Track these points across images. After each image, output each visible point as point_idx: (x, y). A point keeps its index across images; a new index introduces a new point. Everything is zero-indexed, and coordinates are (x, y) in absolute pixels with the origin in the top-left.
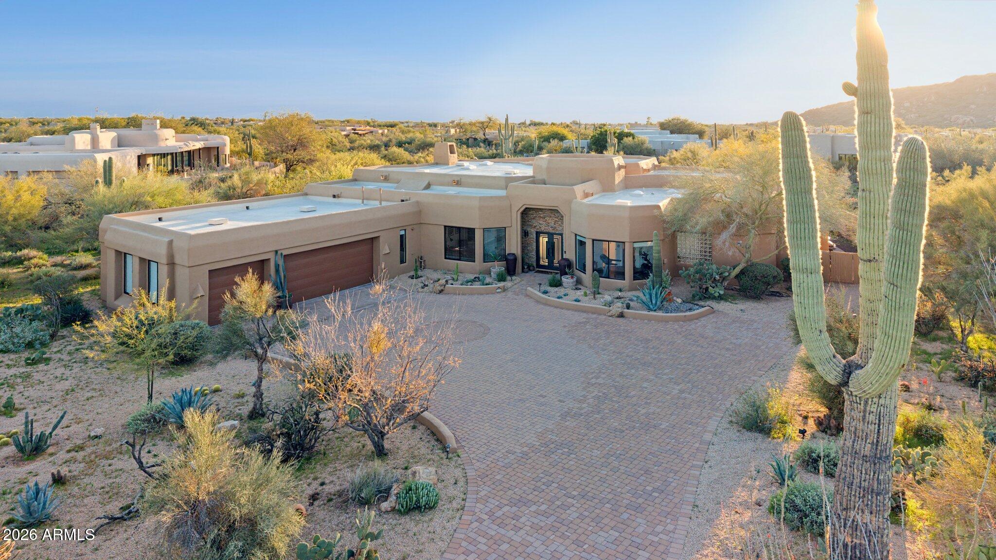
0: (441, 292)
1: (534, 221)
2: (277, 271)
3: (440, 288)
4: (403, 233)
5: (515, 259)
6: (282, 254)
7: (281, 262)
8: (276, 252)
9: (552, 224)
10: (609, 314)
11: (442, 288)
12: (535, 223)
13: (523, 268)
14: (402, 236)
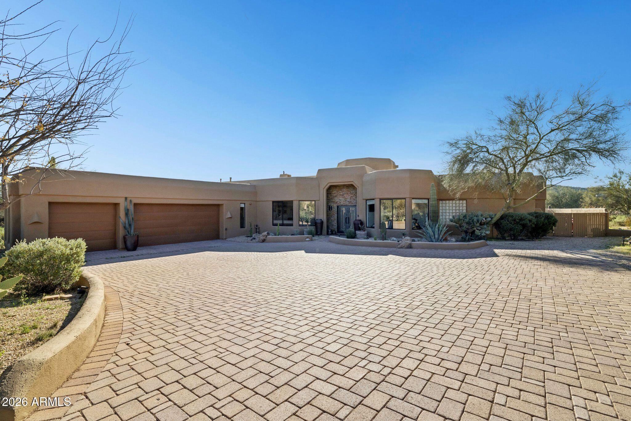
0: (264, 241)
1: (336, 198)
2: (127, 214)
3: (262, 238)
4: (243, 206)
5: (322, 223)
6: (131, 201)
7: (131, 208)
8: (126, 198)
9: (349, 200)
10: (399, 246)
11: (264, 238)
12: (336, 200)
13: (328, 232)
14: (242, 209)
